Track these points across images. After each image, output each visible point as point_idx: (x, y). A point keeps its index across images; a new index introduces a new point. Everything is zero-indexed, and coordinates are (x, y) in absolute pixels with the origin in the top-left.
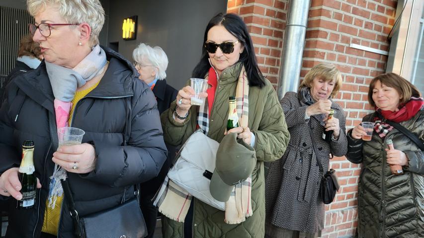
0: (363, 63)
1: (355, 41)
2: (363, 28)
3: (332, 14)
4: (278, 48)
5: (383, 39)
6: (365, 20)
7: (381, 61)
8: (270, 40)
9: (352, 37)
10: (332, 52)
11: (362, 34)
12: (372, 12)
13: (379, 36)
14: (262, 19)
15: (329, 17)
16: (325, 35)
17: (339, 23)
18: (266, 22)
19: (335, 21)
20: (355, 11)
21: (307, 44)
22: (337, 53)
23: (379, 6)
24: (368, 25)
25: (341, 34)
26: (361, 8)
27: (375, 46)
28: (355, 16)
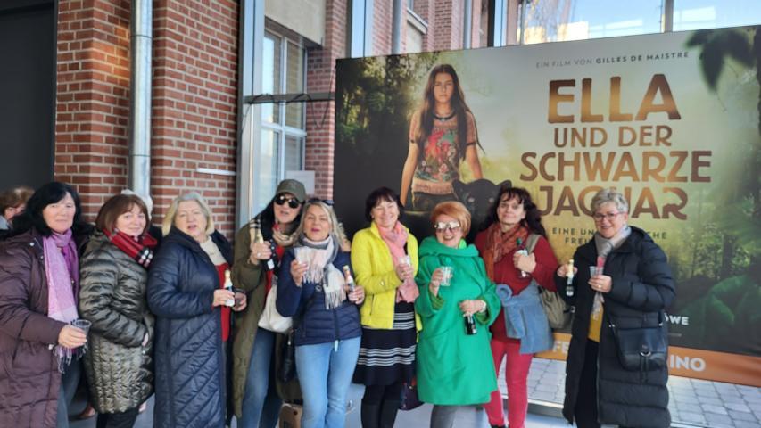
0: (212, 185)
1: (201, 166)
4: (123, 176)
5: (229, 160)
6: (208, 145)
7: (231, 182)
8: (113, 168)
9: (197, 162)
10: (179, 178)
11: (207, 157)
12: (214, 136)
13: (225, 158)
14: (102, 147)
15: (172, 145)
16: (170, 163)
17: (182, 150)
18: (106, 150)
19: (179, 149)
20: (197, 138)
21: (153, 172)
22: (185, 179)
23: (220, 131)
24: (212, 149)
25: (186, 160)
26: (202, 134)
27: (222, 168)
28: (198, 142)
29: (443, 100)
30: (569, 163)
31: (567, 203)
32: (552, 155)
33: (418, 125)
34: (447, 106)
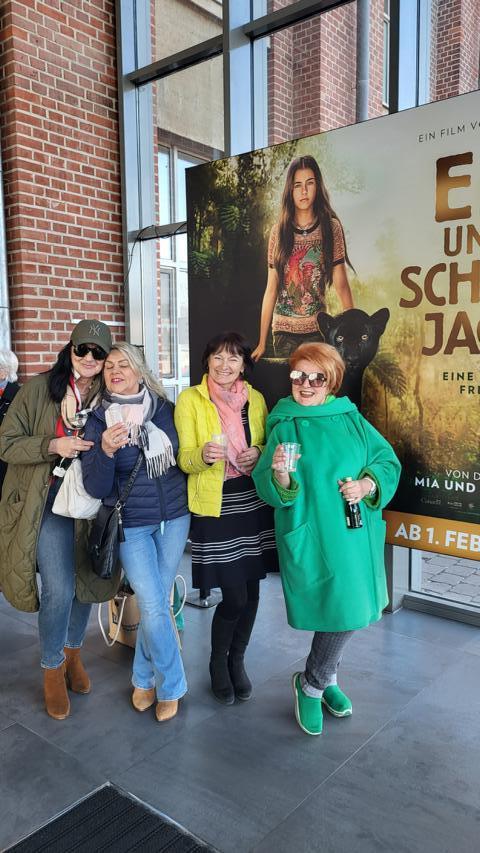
2: (85, 301)
3: (38, 291)
5: (114, 309)
9: (71, 311)
10: (47, 331)
11: (85, 307)
13: (110, 307)
15: (35, 294)
16: (33, 314)
17: (50, 299)
19: (45, 298)
20: (69, 284)
21: (13, 326)
22: (55, 332)
23: (101, 275)
24: (90, 297)
25: (55, 311)
26: (76, 280)
27: (107, 318)
28: (70, 290)
29: (303, 206)
30: (464, 278)
31: (461, 336)
32: (441, 267)
33: (277, 243)
34: (309, 214)
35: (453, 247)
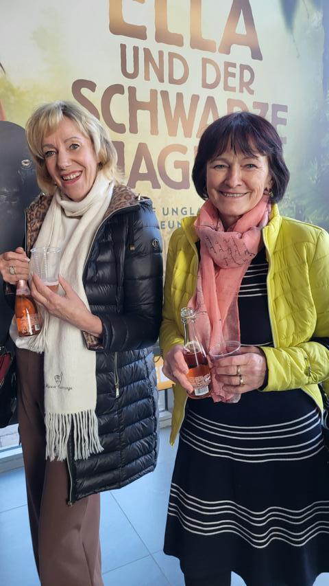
30: (143, 106)
31: (143, 169)
32: (118, 89)
35: (130, 69)
